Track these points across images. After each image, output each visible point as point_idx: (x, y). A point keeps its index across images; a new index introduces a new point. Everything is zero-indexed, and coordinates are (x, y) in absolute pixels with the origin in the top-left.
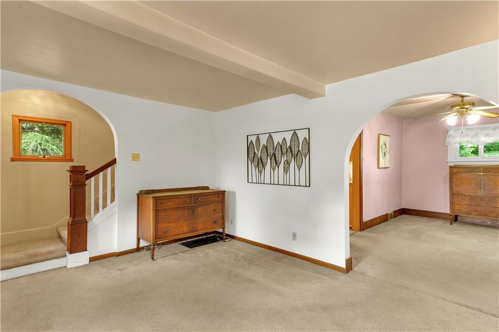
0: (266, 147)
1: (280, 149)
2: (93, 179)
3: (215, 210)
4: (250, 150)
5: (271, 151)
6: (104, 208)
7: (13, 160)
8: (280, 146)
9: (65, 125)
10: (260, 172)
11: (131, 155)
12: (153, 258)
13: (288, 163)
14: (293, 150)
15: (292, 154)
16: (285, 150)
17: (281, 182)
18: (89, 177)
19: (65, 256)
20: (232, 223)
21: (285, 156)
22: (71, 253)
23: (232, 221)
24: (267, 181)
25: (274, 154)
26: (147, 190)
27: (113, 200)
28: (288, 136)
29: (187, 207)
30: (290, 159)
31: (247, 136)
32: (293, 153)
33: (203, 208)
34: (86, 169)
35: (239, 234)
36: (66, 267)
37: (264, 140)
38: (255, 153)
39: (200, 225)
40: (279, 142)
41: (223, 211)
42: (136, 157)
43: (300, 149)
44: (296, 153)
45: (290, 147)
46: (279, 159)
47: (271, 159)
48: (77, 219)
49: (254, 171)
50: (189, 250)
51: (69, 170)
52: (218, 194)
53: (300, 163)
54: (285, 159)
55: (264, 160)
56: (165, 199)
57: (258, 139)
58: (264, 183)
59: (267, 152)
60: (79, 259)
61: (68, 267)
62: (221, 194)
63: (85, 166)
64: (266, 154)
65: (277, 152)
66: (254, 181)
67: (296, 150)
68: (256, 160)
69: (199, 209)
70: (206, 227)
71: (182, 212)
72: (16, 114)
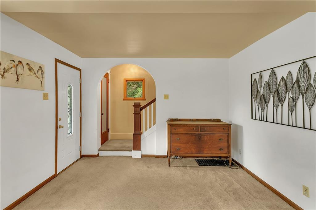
0: (268, 84)
1: (284, 85)
2: (144, 110)
3: (220, 139)
4: (254, 88)
5: (273, 88)
6: (149, 128)
7: (124, 100)
8: (284, 82)
9: (143, 81)
10: (263, 110)
12: (169, 165)
13: (294, 100)
14: (301, 84)
15: (300, 90)
16: (291, 86)
17: (286, 121)
18: (141, 109)
19: (131, 151)
20: (240, 153)
21: (291, 93)
22: (134, 150)
23: (240, 152)
24: (270, 119)
25: (277, 91)
26: (172, 118)
27: (154, 124)
28: (295, 69)
29: (195, 133)
30: (297, 95)
31: (251, 75)
32: (302, 88)
33: (208, 136)
35: (245, 165)
37: (266, 76)
38: (258, 91)
39: (206, 150)
40: (283, 77)
41: (229, 141)
42: (166, 97)
43: (312, 82)
44: (306, 88)
45: (297, 82)
46: (283, 96)
47: (273, 97)
48: (136, 132)
49: (258, 108)
50: (198, 167)
51: (134, 105)
52: (224, 126)
53: (312, 101)
54: (291, 95)
55: (267, 98)
56: (177, 126)
57: (261, 77)
58: (266, 121)
59: (270, 89)
60: (136, 154)
61: (132, 157)
62: (227, 126)
64: (268, 91)
65: (280, 89)
66: (258, 118)
67: (306, 84)
68: (259, 97)
69: (205, 136)
70: (212, 152)
71: (190, 137)
72: (125, 78)
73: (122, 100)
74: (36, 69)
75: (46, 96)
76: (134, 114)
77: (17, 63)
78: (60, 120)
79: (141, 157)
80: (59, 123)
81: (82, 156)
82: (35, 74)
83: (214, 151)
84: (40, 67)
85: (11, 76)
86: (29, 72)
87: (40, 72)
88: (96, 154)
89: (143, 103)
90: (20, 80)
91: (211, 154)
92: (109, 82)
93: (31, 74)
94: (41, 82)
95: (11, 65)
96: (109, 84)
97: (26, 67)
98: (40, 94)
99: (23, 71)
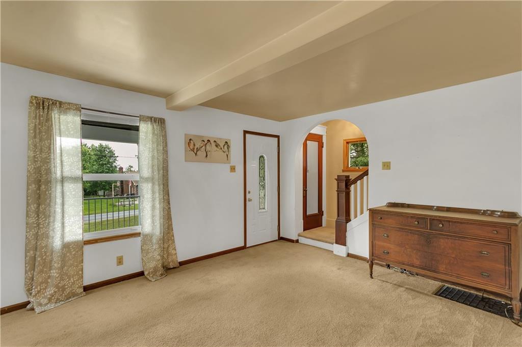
2: (353, 185)
3: (480, 252)
6: (361, 214)
7: (343, 171)
11: (381, 163)
12: (371, 275)
18: (351, 183)
19: (333, 244)
22: (336, 243)
26: (393, 202)
29: (418, 231)
33: (449, 241)
34: (350, 178)
36: (332, 251)
42: (387, 166)
48: (340, 218)
51: (336, 178)
56: (384, 214)
60: (339, 250)
61: (334, 253)
62: (503, 228)
63: (349, 176)
69: (442, 241)
70: (458, 274)
71: (408, 235)
72: (345, 139)
73: (341, 171)
74: (222, 145)
75: (233, 169)
76: (337, 191)
77: (206, 142)
78: (249, 192)
79: (345, 256)
80: (248, 196)
81: (281, 239)
82: (221, 149)
83: (463, 274)
84: (226, 142)
85: (202, 153)
86: (216, 148)
87: (226, 146)
88: (294, 238)
89: (353, 176)
90: (208, 156)
91: (457, 277)
92: (323, 147)
93: (218, 149)
94: (227, 155)
95: (202, 145)
96: (324, 150)
97: (213, 144)
98: (227, 167)
99: (211, 148)
